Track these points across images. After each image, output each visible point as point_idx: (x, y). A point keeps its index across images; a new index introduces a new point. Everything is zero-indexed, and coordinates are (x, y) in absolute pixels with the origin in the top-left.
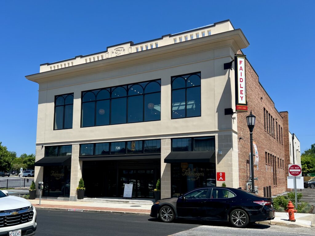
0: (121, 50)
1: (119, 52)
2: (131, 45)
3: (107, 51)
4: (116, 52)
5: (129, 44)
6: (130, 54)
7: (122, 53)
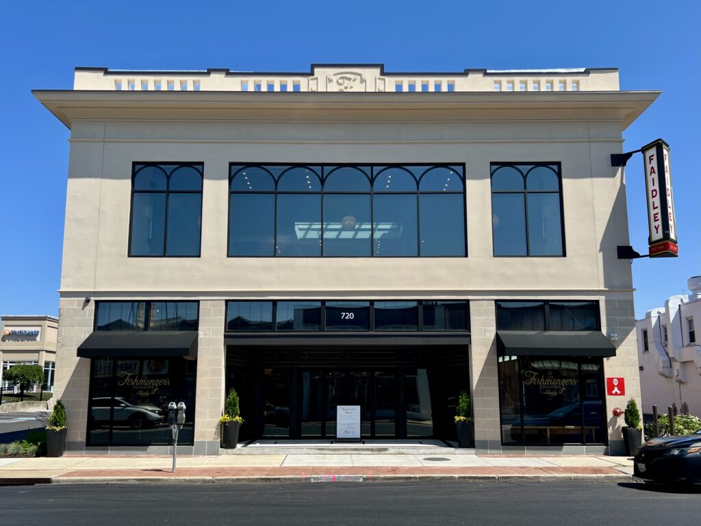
0: (354, 80)
1: (347, 83)
2: (383, 73)
3: (312, 74)
4: (341, 81)
5: (377, 71)
6: (380, 93)
7: (358, 87)
